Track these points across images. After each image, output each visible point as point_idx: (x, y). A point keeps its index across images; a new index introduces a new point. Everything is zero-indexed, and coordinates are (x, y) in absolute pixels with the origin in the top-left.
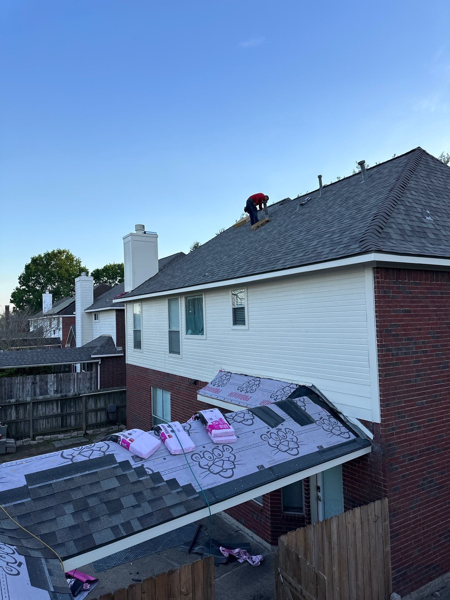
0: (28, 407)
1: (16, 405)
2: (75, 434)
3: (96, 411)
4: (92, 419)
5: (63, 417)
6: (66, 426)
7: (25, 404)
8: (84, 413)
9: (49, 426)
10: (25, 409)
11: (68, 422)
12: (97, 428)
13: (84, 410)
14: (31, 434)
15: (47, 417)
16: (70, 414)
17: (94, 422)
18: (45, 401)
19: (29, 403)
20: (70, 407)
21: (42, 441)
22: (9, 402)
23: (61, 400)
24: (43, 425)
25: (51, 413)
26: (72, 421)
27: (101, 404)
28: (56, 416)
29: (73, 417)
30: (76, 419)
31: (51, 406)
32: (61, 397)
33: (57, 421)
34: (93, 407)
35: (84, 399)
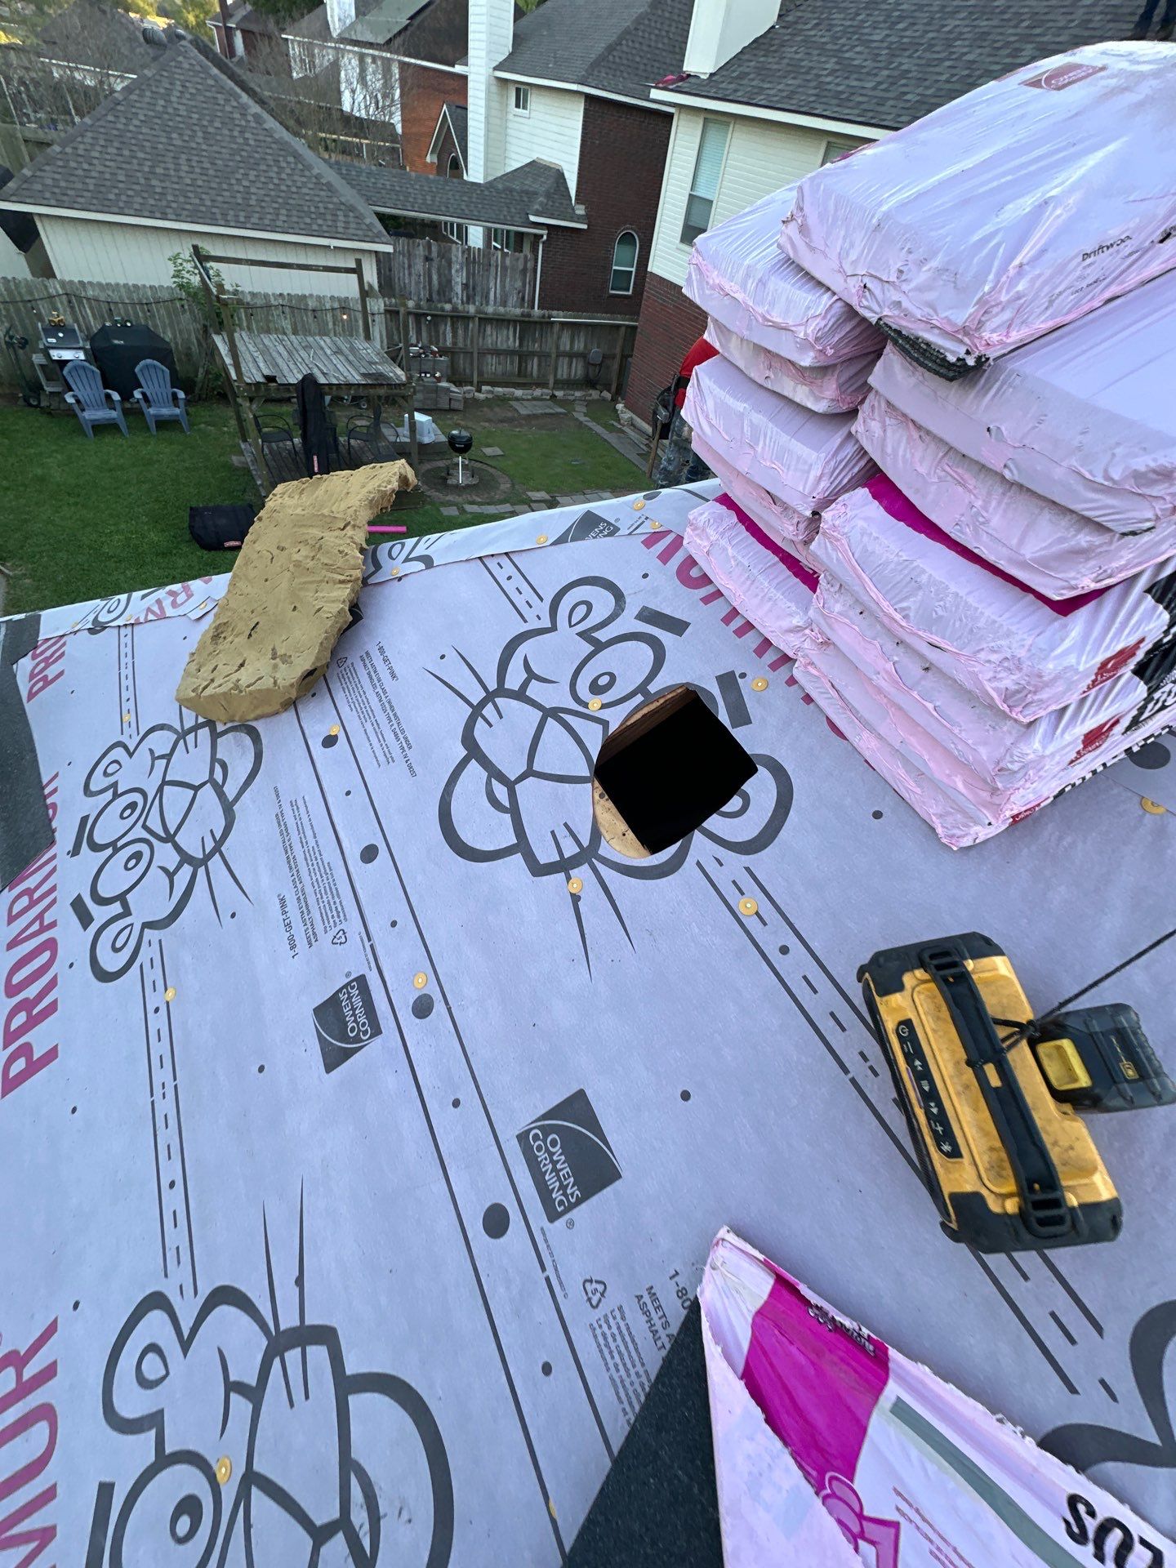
0: (471, 325)
1: (452, 317)
2: (538, 392)
3: (571, 355)
4: (563, 372)
5: (523, 356)
6: (525, 376)
7: (467, 319)
8: (554, 356)
9: (500, 369)
10: (466, 329)
11: (529, 369)
12: (568, 388)
13: (554, 350)
14: (475, 379)
15: (497, 352)
16: (533, 354)
17: (565, 377)
18: (497, 320)
19: (472, 318)
20: (534, 341)
21: (490, 396)
22: (443, 309)
23: (521, 322)
24: (492, 365)
25: (505, 347)
26: (534, 366)
27: (579, 346)
28: (510, 353)
29: (536, 360)
30: (539, 365)
31: (505, 332)
32: (523, 315)
33: (512, 363)
34: (568, 348)
35: (556, 328)
